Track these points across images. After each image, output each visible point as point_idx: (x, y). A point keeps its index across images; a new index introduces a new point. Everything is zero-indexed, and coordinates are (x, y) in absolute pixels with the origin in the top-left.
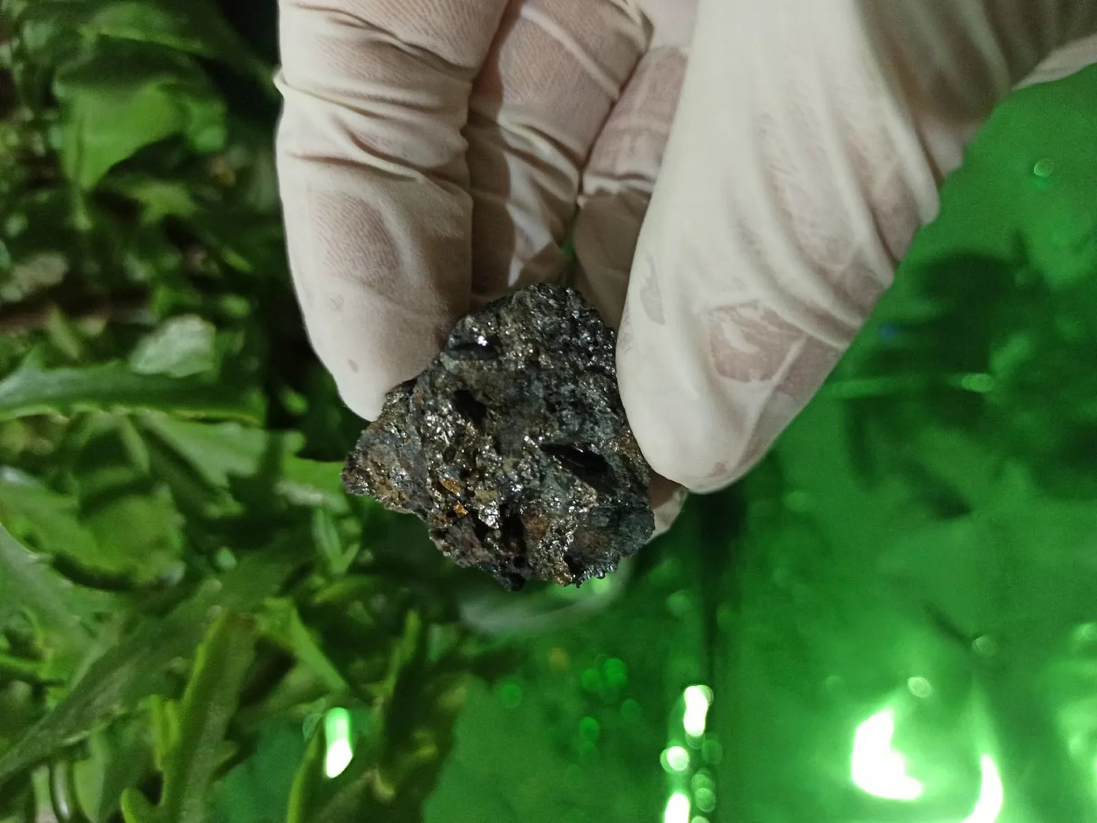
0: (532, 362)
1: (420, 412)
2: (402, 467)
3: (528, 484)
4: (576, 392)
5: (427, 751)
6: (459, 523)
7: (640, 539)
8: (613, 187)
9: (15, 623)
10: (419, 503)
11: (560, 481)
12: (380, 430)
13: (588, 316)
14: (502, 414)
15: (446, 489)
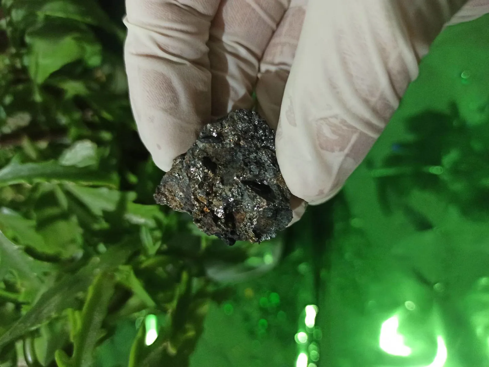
0: (237, 144)
1: (188, 167)
2: (181, 191)
3: (236, 198)
4: (257, 157)
5: (191, 333)
6: (206, 216)
7: (286, 222)
8: (273, 68)
9: (8, 277)
10: (188, 207)
11: (250, 197)
12: (171, 175)
13: (262, 123)
14: (224, 167)
15: (200, 201)
